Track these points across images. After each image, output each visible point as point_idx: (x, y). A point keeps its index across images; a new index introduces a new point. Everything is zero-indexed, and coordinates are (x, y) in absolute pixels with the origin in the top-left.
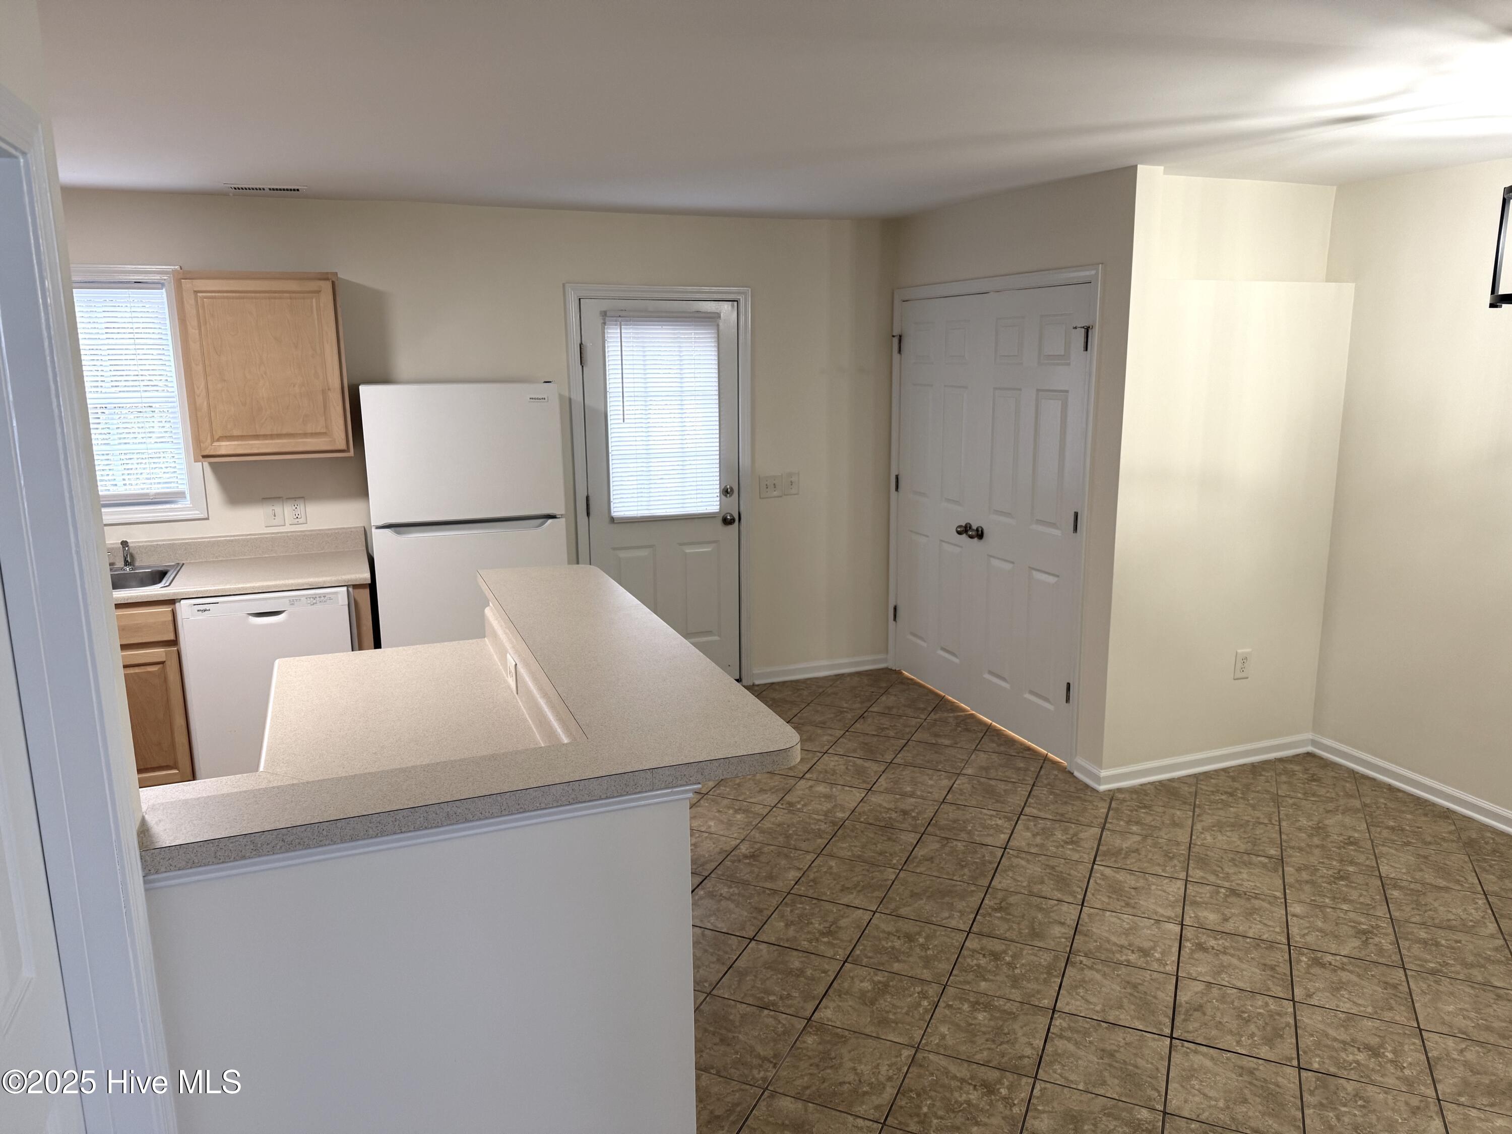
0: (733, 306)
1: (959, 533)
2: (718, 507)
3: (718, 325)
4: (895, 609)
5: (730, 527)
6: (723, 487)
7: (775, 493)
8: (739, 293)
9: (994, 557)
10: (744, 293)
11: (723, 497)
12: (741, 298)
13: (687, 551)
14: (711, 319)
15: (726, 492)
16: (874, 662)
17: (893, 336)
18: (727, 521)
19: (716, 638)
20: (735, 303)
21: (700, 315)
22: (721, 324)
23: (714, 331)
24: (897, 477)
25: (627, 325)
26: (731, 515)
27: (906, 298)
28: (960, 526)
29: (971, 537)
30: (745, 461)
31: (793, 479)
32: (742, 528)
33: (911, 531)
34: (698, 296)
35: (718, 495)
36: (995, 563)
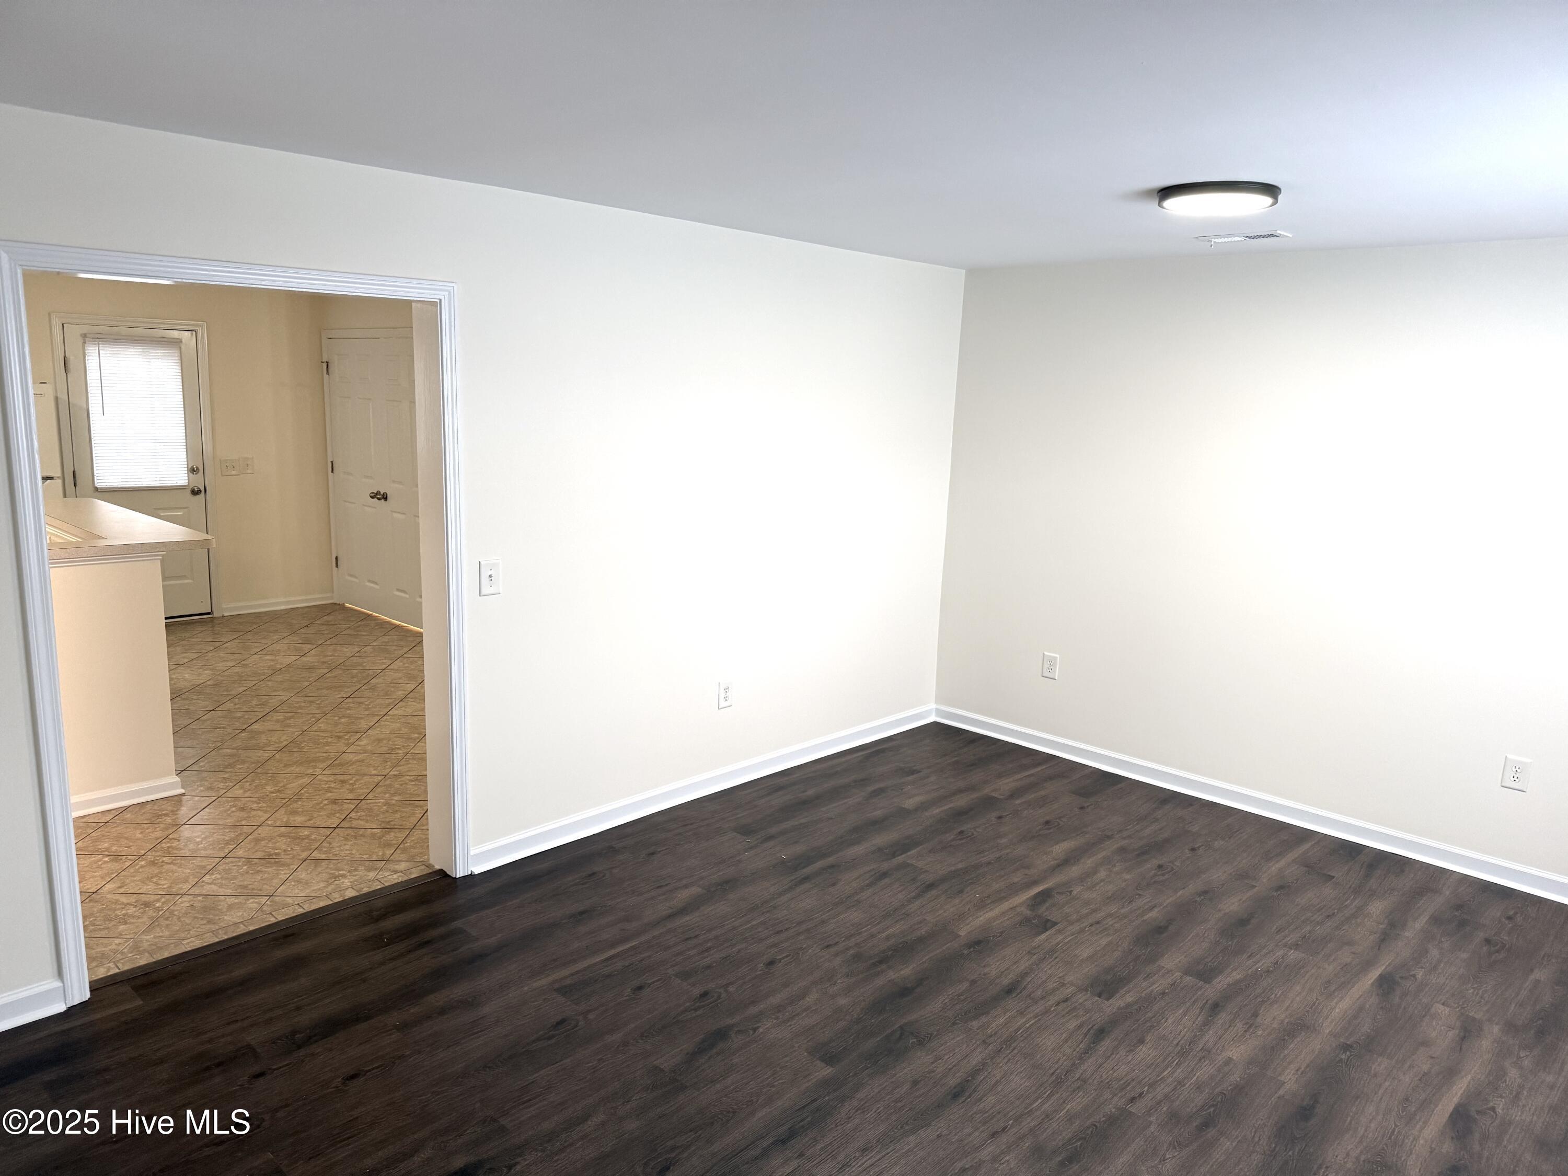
0: (192, 334)
1: (372, 497)
2: (187, 481)
3: (180, 348)
4: (337, 558)
5: (198, 496)
6: (190, 467)
7: (234, 472)
8: (197, 326)
9: (395, 512)
10: (201, 326)
11: (191, 475)
12: (199, 331)
13: (162, 514)
14: (175, 343)
15: (193, 470)
16: (323, 599)
17: (322, 362)
18: (195, 492)
19: (190, 581)
20: (194, 333)
21: (166, 340)
22: (183, 347)
23: (178, 351)
24: (332, 462)
25: (103, 344)
26: (198, 488)
27: (330, 336)
28: (372, 493)
29: (379, 499)
30: (208, 448)
31: (249, 463)
32: (208, 498)
33: (345, 501)
34: (162, 326)
35: (186, 472)
36: (396, 515)
